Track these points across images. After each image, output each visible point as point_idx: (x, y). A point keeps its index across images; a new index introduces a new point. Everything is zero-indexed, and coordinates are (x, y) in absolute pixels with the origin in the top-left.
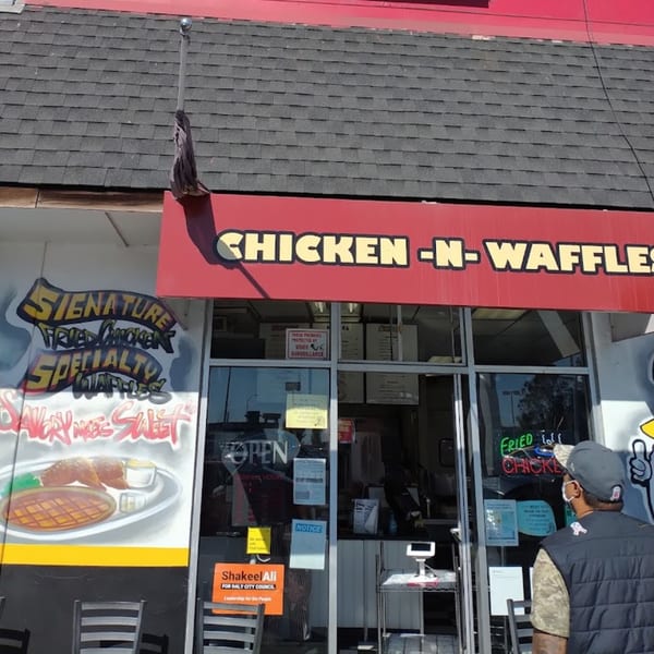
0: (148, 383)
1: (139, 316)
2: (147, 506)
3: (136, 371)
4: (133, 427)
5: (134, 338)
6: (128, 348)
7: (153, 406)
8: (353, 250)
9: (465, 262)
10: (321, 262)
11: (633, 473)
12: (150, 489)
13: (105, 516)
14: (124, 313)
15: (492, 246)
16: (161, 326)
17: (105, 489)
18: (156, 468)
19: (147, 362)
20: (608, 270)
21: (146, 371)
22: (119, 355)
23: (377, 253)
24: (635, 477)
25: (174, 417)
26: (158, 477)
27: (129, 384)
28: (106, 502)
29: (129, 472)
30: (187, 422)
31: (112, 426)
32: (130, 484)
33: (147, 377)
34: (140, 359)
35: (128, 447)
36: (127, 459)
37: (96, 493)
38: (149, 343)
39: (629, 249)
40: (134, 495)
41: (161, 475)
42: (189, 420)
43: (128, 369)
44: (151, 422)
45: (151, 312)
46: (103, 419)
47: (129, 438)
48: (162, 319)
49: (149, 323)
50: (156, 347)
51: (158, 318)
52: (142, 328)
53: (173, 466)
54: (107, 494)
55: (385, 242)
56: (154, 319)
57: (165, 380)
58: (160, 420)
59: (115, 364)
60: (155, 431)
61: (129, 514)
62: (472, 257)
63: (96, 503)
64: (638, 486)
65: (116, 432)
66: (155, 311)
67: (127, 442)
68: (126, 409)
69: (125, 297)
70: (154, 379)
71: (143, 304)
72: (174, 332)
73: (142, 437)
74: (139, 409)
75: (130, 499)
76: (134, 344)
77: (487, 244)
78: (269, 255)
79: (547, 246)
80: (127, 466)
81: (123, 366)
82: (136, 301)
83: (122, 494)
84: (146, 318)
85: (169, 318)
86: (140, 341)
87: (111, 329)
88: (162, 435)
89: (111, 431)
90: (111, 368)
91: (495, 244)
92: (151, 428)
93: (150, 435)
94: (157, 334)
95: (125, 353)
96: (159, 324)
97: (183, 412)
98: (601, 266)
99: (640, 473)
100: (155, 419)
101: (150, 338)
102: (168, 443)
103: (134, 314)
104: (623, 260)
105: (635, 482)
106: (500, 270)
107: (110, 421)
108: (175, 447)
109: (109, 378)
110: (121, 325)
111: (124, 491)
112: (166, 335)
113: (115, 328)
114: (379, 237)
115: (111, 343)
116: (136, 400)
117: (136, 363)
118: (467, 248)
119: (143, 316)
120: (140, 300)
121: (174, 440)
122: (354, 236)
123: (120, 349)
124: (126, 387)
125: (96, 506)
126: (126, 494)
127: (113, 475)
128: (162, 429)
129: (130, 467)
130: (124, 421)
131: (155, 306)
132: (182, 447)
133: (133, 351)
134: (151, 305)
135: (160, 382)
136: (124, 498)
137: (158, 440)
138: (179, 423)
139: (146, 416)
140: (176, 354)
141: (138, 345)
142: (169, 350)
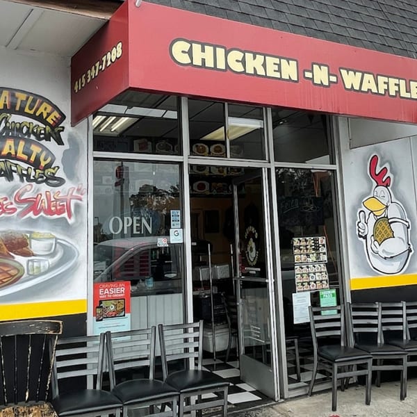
0: (44, 170)
1: (32, 112)
2: (51, 269)
3: (32, 159)
4: (33, 205)
5: (28, 131)
6: (24, 139)
7: (49, 188)
8: (264, 65)
9: (330, 82)
10: (244, 72)
11: (359, 231)
12: (52, 255)
13: (15, 280)
14: (17, 109)
15: (344, 72)
16: (51, 122)
17: (13, 257)
18: (56, 239)
19: (41, 152)
20: (401, 95)
21: (42, 159)
22: (16, 145)
23: (279, 70)
24: (360, 234)
25: (69, 197)
26: (58, 245)
27: (27, 170)
28: (15, 268)
29: (33, 242)
30: (79, 202)
31: (14, 206)
32: (35, 253)
33: (43, 164)
34: (35, 149)
35: (31, 222)
36: (31, 232)
37: (6, 261)
38: (42, 136)
39: (411, 82)
40: (39, 261)
41: (60, 244)
42: (81, 200)
43: (25, 157)
44: (49, 201)
45: (41, 110)
46: (6, 199)
47: (31, 214)
48: (52, 116)
49: (40, 118)
50: (48, 139)
51: (49, 115)
52: (35, 122)
53: (71, 236)
54: (15, 261)
55: (284, 62)
56: (45, 116)
57: (58, 167)
58: (56, 200)
59: (13, 152)
60: (53, 209)
61: (35, 277)
62: (333, 79)
63: (6, 269)
64: (361, 239)
65: (19, 210)
66: (45, 109)
67: (30, 218)
68: (26, 191)
69: (17, 94)
70: (48, 166)
71: (34, 101)
72: (63, 128)
73: (42, 214)
74: (38, 190)
75: (36, 264)
76: (29, 136)
77: (341, 70)
78: (210, 64)
79: (372, 76)
80: (31, 238)
81: (20, 155)
82: (27, 98)
83: (29, 261)
84: (37, 114)
85: (58, 116)
86: (35, 134)
87: (6, 122)
88: (59, 212)
89: (14, 210)
90: (9, 156)
91: (346, 71)
92: (49, 206)
93: (49, 212)
94: (48, 128)
95: (22, 144)
96: (49, 120)
97: (75, 194)
98: (398, 92)
99: (362, 231)
100: (53, 199)
101: (43, 132)
102: (64, 218)
103: (27, 110)
104: (408, 90)
105: (360, 236)
106: (347, 89)
107: (13, 202)
108: (71, 221)
109: (9, 164)
110: (16, 118)
111: (30, 258)
112: (56, 130)
113: (10, 121)
114: (280, 58)
115: (7, 134)
116: (34, 184)
117: (32, 152)
118: (331, 72)
119: (35, 112)
120: (31, 98)
121: (70, 216)
122: (265, 55)
123: (17, 139)
124: (25, 172)
125: (6, 272)
126: (32, 260)
127: (19, 246)
128: (58, 208)
129: (33, 239)
130: (25, 201)
131: (45, 105)
132: (77, 221)
133: (29, 142)
134: (41, 104)
135: (54, 169)
136: (30, 263)
137: (56, 216)
138: (73, 202)
139: (44, 197)
140: (67, 146)
141: (33, 137)
142: (60, 142)
